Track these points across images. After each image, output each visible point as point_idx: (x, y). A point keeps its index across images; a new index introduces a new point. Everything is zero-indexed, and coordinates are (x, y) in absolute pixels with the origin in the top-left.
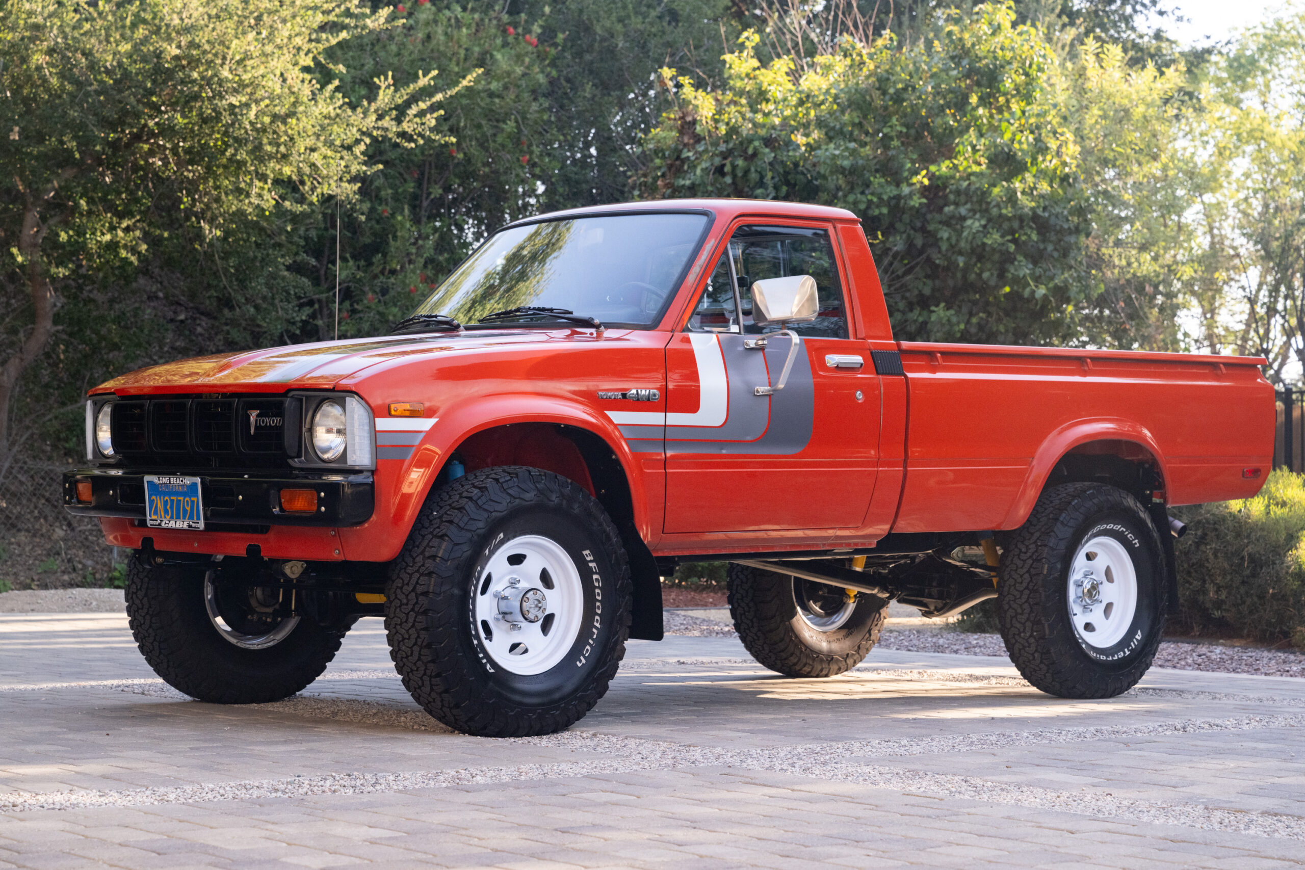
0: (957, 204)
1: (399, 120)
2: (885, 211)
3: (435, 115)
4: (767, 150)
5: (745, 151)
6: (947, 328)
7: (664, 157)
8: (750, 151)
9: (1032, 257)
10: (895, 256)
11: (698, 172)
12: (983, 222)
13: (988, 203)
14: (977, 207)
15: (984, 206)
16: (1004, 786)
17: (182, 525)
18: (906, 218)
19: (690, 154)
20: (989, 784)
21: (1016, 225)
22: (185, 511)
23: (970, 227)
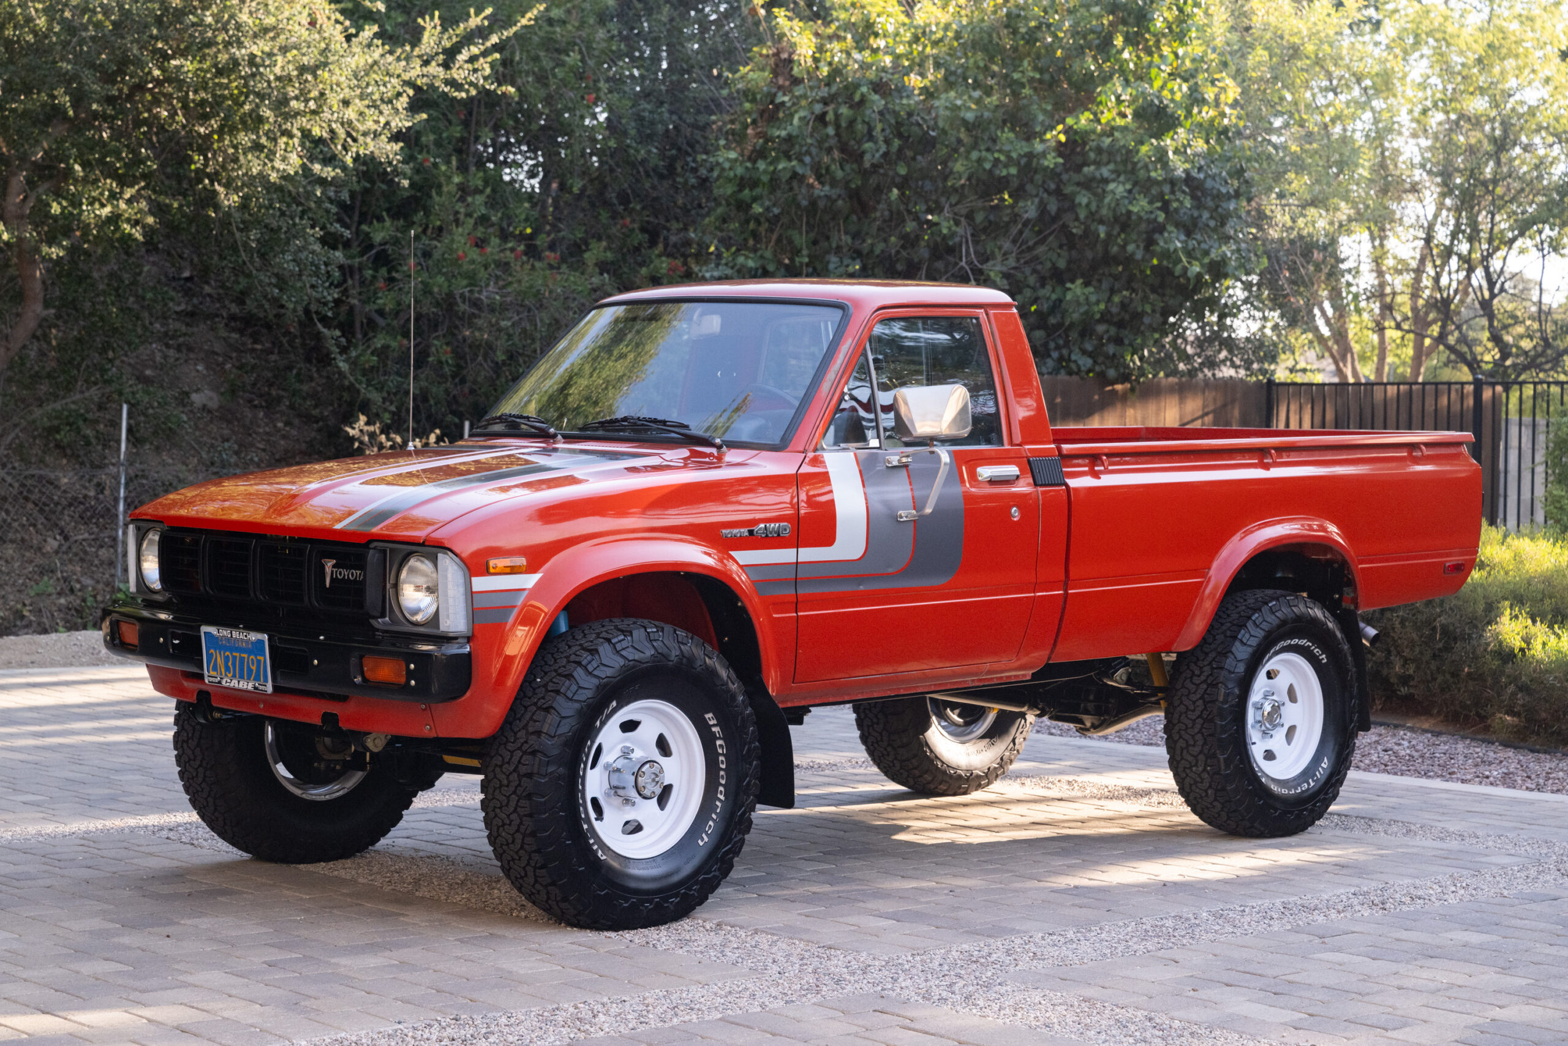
0: (1098, 164)
1: (446, 66)
2: (1013, 171)
3: (489, 59)
4: (876, 97)
5: (851, 97)
6: (1083, 309)
7: (753, 100)
8: (857, 98)
9: (1184, 226)
10: (1026, 223)
11: (796, 121)
12: (1128, 187)
13: (1135, 164)
14: (1121, 168)
15: (1129, 167)
16: (1195, 1028)
17: (247, 685)
18: (1038, 178)
19: (786, 99)
20: (1177, 1024)
21: (1167, 189)
22: (250, 671)
23: (1113, 192)
